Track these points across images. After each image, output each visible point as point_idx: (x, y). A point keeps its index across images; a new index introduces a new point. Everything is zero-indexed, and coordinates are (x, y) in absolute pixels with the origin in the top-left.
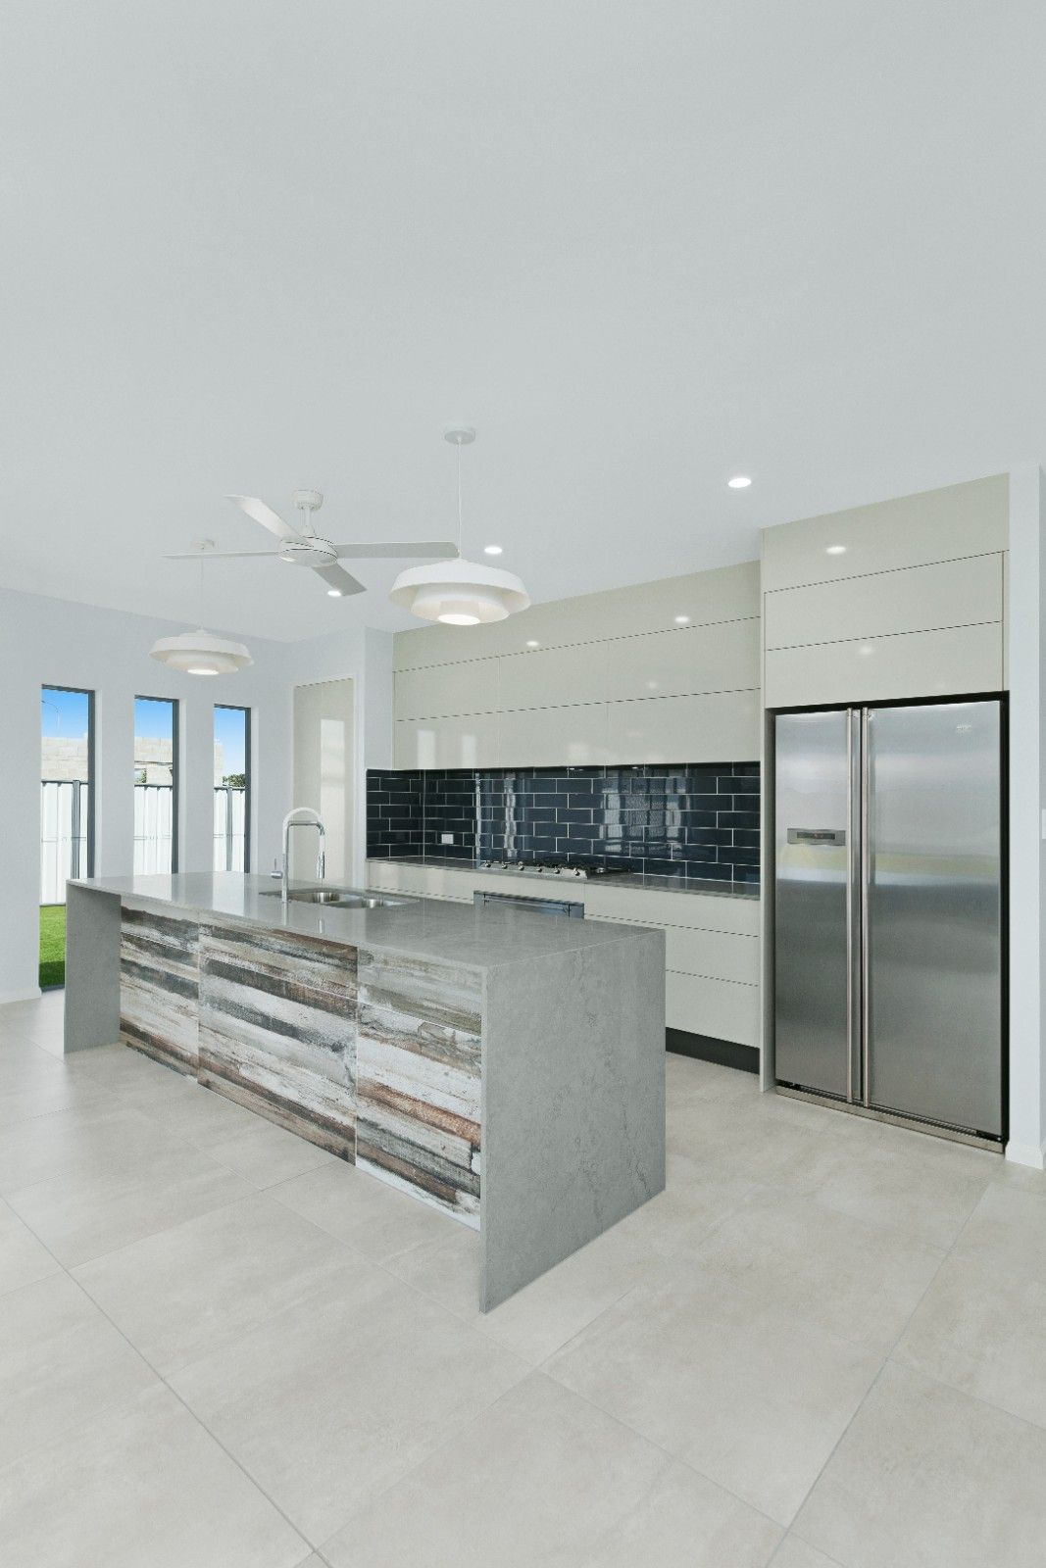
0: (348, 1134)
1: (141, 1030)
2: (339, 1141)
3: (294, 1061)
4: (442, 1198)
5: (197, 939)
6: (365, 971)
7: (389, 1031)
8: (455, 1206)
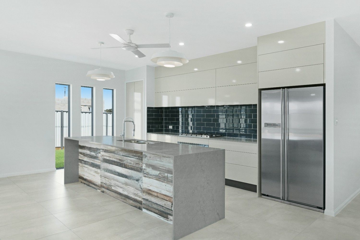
0: (141, 203)
1: (85, 178)
2: (138, 205)
3: (126, 184)
4: (165, 217)
5: (100, 153)
6: (145, 160)
7: (151, 175)
8: (168, 220)
